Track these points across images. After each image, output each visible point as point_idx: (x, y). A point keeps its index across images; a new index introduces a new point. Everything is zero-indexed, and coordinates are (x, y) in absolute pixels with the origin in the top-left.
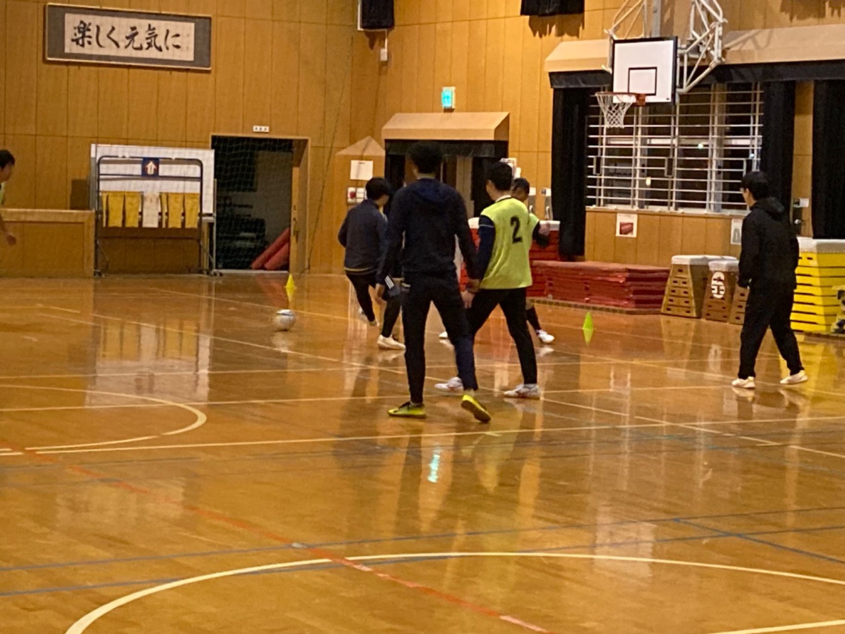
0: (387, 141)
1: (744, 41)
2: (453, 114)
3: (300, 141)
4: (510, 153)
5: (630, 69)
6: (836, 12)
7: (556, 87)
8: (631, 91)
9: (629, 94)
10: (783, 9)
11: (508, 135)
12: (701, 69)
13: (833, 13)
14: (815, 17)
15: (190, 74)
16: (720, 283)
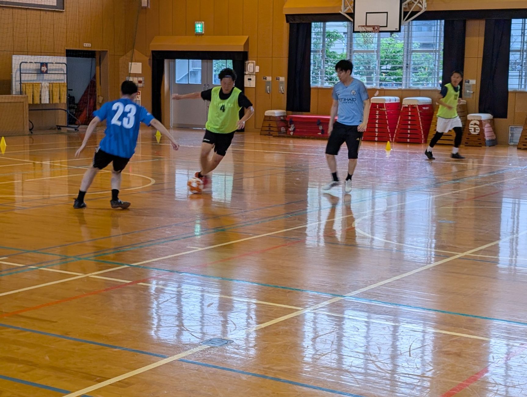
0: (153, 52)
2: (203, 36)
3: (100, 52)
4: (249, 58)
5: (367, 13)
7: (291, 22)
9: (366, 26)
11: (248, 49)
12: (413, 13)
15: (55, 13)
16: (476, 126)
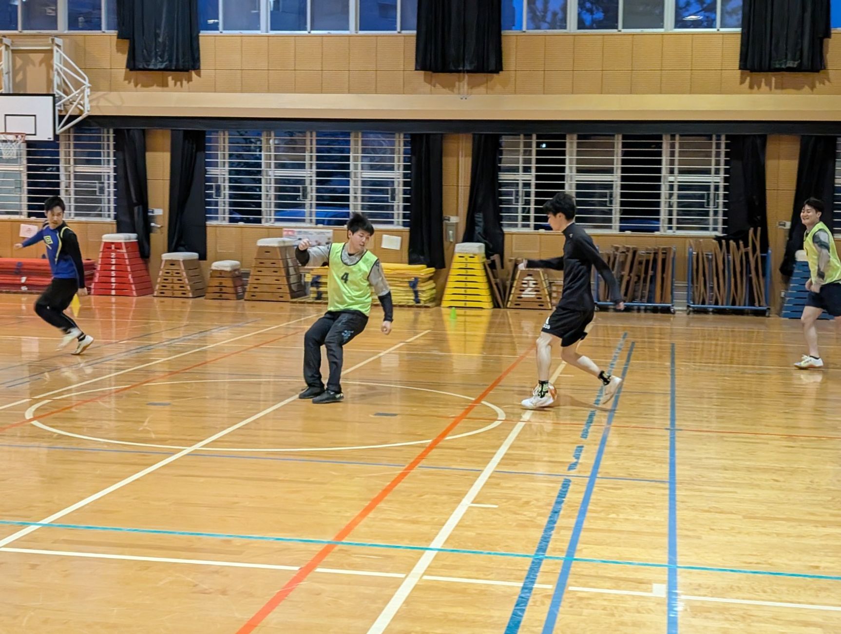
1: (97, 99)
5: (6, 115)
6: (179, 83)
8: (8, 131)
10: (125, 79)
13: (175, 84)
14: (158, 86)
